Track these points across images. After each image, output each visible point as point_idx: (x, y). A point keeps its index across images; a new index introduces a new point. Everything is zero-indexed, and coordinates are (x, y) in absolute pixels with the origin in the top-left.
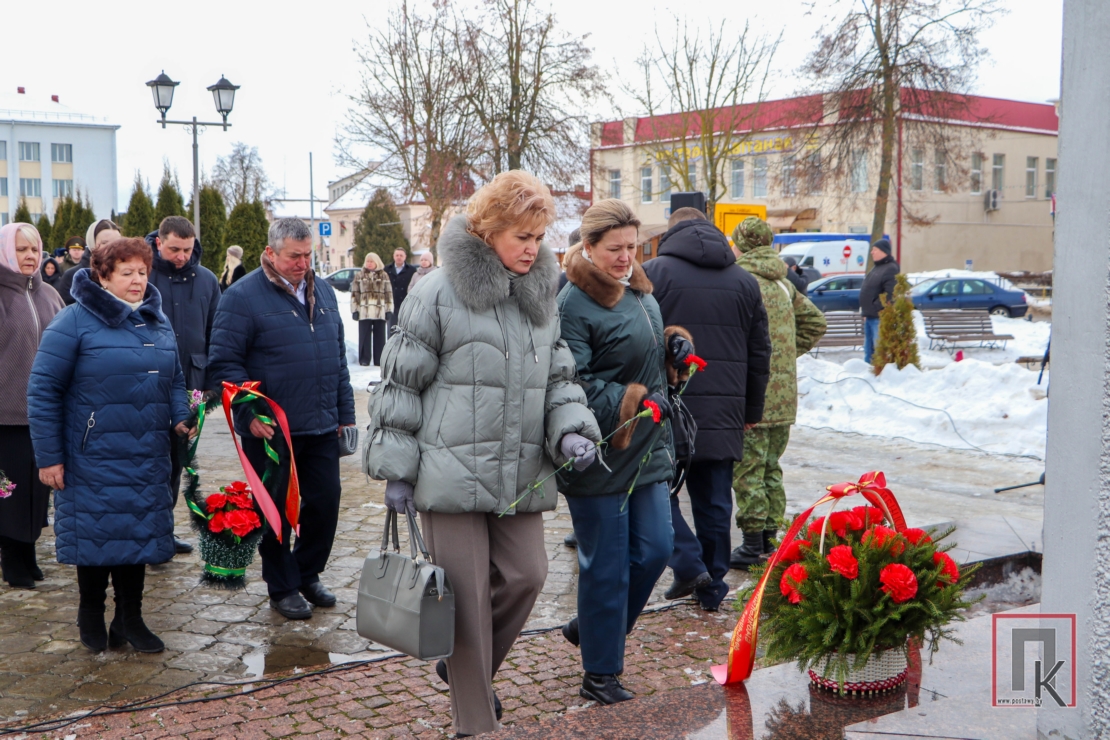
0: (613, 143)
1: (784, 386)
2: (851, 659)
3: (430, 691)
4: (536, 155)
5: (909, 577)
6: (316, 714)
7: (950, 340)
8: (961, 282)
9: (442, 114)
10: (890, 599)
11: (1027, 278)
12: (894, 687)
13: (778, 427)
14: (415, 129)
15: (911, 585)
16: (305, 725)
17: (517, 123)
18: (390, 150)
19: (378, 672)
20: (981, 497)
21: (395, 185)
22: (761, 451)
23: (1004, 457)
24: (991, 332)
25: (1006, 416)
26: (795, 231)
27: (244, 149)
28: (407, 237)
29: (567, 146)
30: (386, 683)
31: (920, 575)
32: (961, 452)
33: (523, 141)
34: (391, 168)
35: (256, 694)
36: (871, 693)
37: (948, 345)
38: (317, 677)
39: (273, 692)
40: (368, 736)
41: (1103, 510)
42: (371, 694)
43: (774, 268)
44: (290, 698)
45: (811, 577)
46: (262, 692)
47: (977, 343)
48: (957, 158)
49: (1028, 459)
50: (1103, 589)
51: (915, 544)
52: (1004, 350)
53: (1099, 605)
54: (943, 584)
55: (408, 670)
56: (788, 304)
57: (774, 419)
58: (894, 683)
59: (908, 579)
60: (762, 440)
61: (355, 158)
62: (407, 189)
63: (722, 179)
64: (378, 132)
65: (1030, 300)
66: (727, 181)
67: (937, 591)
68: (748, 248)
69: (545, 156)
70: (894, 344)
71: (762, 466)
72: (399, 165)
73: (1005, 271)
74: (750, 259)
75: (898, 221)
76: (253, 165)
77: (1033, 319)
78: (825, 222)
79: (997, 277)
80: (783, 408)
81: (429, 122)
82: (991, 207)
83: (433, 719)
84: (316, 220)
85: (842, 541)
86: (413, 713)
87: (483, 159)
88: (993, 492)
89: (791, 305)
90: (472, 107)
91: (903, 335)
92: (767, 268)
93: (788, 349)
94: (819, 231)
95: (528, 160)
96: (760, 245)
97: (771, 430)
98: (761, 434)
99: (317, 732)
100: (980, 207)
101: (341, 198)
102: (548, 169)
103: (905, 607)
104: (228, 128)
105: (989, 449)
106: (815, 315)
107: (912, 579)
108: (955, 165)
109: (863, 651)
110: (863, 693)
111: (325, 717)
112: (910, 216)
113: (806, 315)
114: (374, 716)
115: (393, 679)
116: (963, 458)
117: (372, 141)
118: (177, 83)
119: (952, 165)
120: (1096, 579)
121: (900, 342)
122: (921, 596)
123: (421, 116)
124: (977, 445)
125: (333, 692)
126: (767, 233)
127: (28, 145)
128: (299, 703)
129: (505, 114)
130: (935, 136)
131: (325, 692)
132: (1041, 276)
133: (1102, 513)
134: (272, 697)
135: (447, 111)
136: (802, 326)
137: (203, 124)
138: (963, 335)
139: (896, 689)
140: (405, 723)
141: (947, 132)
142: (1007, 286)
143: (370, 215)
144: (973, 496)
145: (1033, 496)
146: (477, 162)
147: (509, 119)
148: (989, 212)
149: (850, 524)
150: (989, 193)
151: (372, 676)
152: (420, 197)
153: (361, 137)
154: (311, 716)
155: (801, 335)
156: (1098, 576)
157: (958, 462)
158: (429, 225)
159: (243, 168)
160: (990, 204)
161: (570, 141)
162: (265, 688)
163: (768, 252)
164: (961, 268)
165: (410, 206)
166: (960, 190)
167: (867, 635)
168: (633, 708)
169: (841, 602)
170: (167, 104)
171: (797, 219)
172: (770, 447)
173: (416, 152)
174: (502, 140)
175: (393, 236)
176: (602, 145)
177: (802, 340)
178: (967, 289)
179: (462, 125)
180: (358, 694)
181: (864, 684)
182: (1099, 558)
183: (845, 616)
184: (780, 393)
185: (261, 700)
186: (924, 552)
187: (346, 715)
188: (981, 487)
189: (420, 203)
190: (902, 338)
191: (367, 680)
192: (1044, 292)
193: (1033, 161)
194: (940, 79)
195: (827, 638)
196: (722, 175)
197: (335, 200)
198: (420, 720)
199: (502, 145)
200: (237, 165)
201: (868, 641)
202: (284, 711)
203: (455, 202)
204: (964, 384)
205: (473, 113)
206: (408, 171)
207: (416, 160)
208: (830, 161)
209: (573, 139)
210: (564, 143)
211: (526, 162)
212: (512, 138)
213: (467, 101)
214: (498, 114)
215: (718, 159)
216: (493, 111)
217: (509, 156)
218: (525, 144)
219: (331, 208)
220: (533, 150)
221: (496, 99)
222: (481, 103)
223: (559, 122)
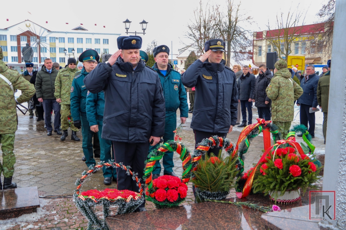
0: (260, 38)
1: (290, 110)
2: (279, 193)
4: (235, 42)
5: (299, 169)
9: (209, 30)
10: (292, 176)
12: (295, 202)
13: (288, 122)
14: (201, 34)
15: (299, 172)
17: (230, 32)
18: (194, 41)
21: (195, 50)
22: (282, 129)
26: (314, 64)
31: (302, 169)
36: (287, 203)
41: (341, 152)
43: (288, 75)
45: (269, 168)
50: (341, 177)
51: (303, 159)
53: (339, 182)
54: (309, 172)
56: (292, 85)
57: (287, 119)
58: (295, 201)
59: (298, 170)
60: (282, 126)
62: (198, 51)
63: (290, 48)
64: (191, 35)
67: (307, 174)
68: (280, 69)
69: (238, 42)
71: (282, 133)
72: (196, 44)
74: (280, 72)
78: (323, 61)
80: (289, 116)
81: (205, 32)
84: (173, 60)
85: (280, 157)
89: (293, 86)
92: (286, 74)
93: (291, 99)
94: (321, 64)
96: (283, 68)
97: (285, 123)
98: (282, 124)
102: (239, 45)
103: (295, 178)
106: (300, 89)
107: (299, 170)
109: (282, 191)
110: (284, 203)
113: (297, 89)
118: (131, 22)
120: (339, 173)
122: (303, 175)
123: (203, 30)
126: (285, 64)
127: (97, 39)
133: (341, 153)
136: (296, 92)
137: (138, 33)
139: (296, 203)
143: (189, 59)
147: (228, 31)
149: (283, 152)
155: (295, 95)
156: (339, 172)
163: (286, 70)
167: (284, 186)
169: (277, 176)
170: (128, 28)
171: (314, 60)
172: (285, 128)
173: (201, 41)
174: (226, 37)
176: (257, 38)
177: (296, 96)
179: (215, 33)
181: (285, 200)
182: (340, 167)
183: (278, 180)
184: (288, 112)
186: (305, 162)
195: (272, 186)
197: (180, 55)
199: (226, 39)
201: (284, 188)
205: (217, 29)
206: (199, 46)
207: (201, 43)
208: (323, 43)
209: (246, 37)
210: (244, 38)
211: (232, 43)
212: (228, 37)
213: (216, 26)
214: (225, 30)
215: (289, 43)
216: (223, 29)
217: (228, 42)
218: (232, 38)
219: (178, 57)
220: (235, 40)
221: (224, 26)
222: (220, 26)
223: (242, 32)
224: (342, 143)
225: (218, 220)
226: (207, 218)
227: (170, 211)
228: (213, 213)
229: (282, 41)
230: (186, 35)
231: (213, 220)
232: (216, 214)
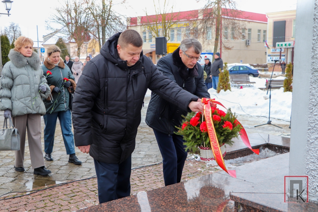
0: (135, 24)
3: (89, 191)
4: (110, 27)
6: (52, 200)
7: (237, 84)
8: (240, 67)
9: (80, 14)
11: (258, 66)
14: (72, 18)
16: (49, 204)
17: (104, 17)
18: (63, 25)
19: (71, 186)
20: (250, 128)
21: (65, 36)
23: (256, 117)
24: (249, 81)
25: (256, 105)
27: (14, 24)
28: (69, 53)
29: (120, 24)
30: (74, 189)
32: (244, 116)
33: (106, 23)
34: (64, 31)
35: (31, 195)
37: (237, 85)
38: (51, 188)
39: (37, 194)
40: (70, 206)
42: (69, 193)
44: (43, 196)
46: (33, 194)
47: (245, 84)
48: (238, 29)
49: (263, 117)
52: (253, 86)
55: (81, 185)
61: (52, 27)
62: (69, 37)
63: (169, 35)
64: (59, 19)
65: (259, 72)
66: (170, 36)
69: (113, 27)
70: (223, 84)
72: (67, 30)
73: (251, 64)
75: (221, 49)
76: (17, 30)
77: (261, 78)
79: (250, 65)
81: (76, 16)
82: (248, 45)
83: (91, 199)
84: (39, 48)
86: (84, 198)
87: (94, 28)
88: (254, 127)
90: (90, 12)
91: (226, 81)
95: (108, 29)
99: (52, 206)
100: (244, 44)
101: (47, 41)
102: (114, 32)
104: (10, 15)
105: (252, 115)
108: (238, 31)
111: (55, 201)
112: (225, 47)
114: (71, 200)
115: (76, 188)
116: (244, 117)
117: (58, 22)
119: (237, 31)
121: (225, 83)
123: (73, 14)
124: (248, 113)
125: (57, 193)
128: (46, 197)
129: (100, 14)
130: (232, 23)
131: (54, 193)
132: (262, 65)
134: (36, 196)
135: (82, 13)
138: (241, 82)
140: (81, 201)
141: (236, 21)
142: (252, 68)
144: (248, 128)
145: (265, 128)
146: (91, 29)
147: (102, 16)
148: (247, 46)
150: (247, 40)
151: (69, 187)
152: (73, 40)
153: (54, 20)
154: (50, 201)
157: (243, 118)
158: (77, 49)
159: (14, 30)
160: (247, 44)
161: (121, 23)
162: (34, 193)
164: (239, 63)
165: (70, 44)
166: (239, 39)
168: (159, 191)
173: (72, 26)
175: (64, 53)
176: (131, 24)
178: (241, 69)
179: (87, 17)
180: (65, 193)
185: (33, 196)
187: (62, 200)
188: (250, 126)
189: (74, 43)
190: (225, 82)
191: (68, 188)
192: (263, 70)
193: (259, 31)
194: (234, 5)
196: (168, 34)
197: (45, 42)
198: (86, 200)
199: (100, 24)
200: (12, 29)
202: (41, 200)
203: (85, 42)
204: (244, 95)
205: (90, 13)
206: (69, 32)
207: (72, 29)
208: (201, 30)
209: (122, 22)
210: (119, 23)
211: (107, 29)
212: (103, 22)
213: (88, 10)
214: (98, 14)
215: (167, 29)
216: (97, 13)
217: (102, 27)
218: (107, 24)
219: (44, 44)
220: (110, 26)
221: (97, 9)
222: (93, 10)
223: (117, 17)
224: (309, 112)
225: (174, 207)
226: (162, 205)
227: (119, 203)
228: (165, 200)
229: (160, 27)
230: (54, 19)
231: (169, 207)
232: (168, 201)
